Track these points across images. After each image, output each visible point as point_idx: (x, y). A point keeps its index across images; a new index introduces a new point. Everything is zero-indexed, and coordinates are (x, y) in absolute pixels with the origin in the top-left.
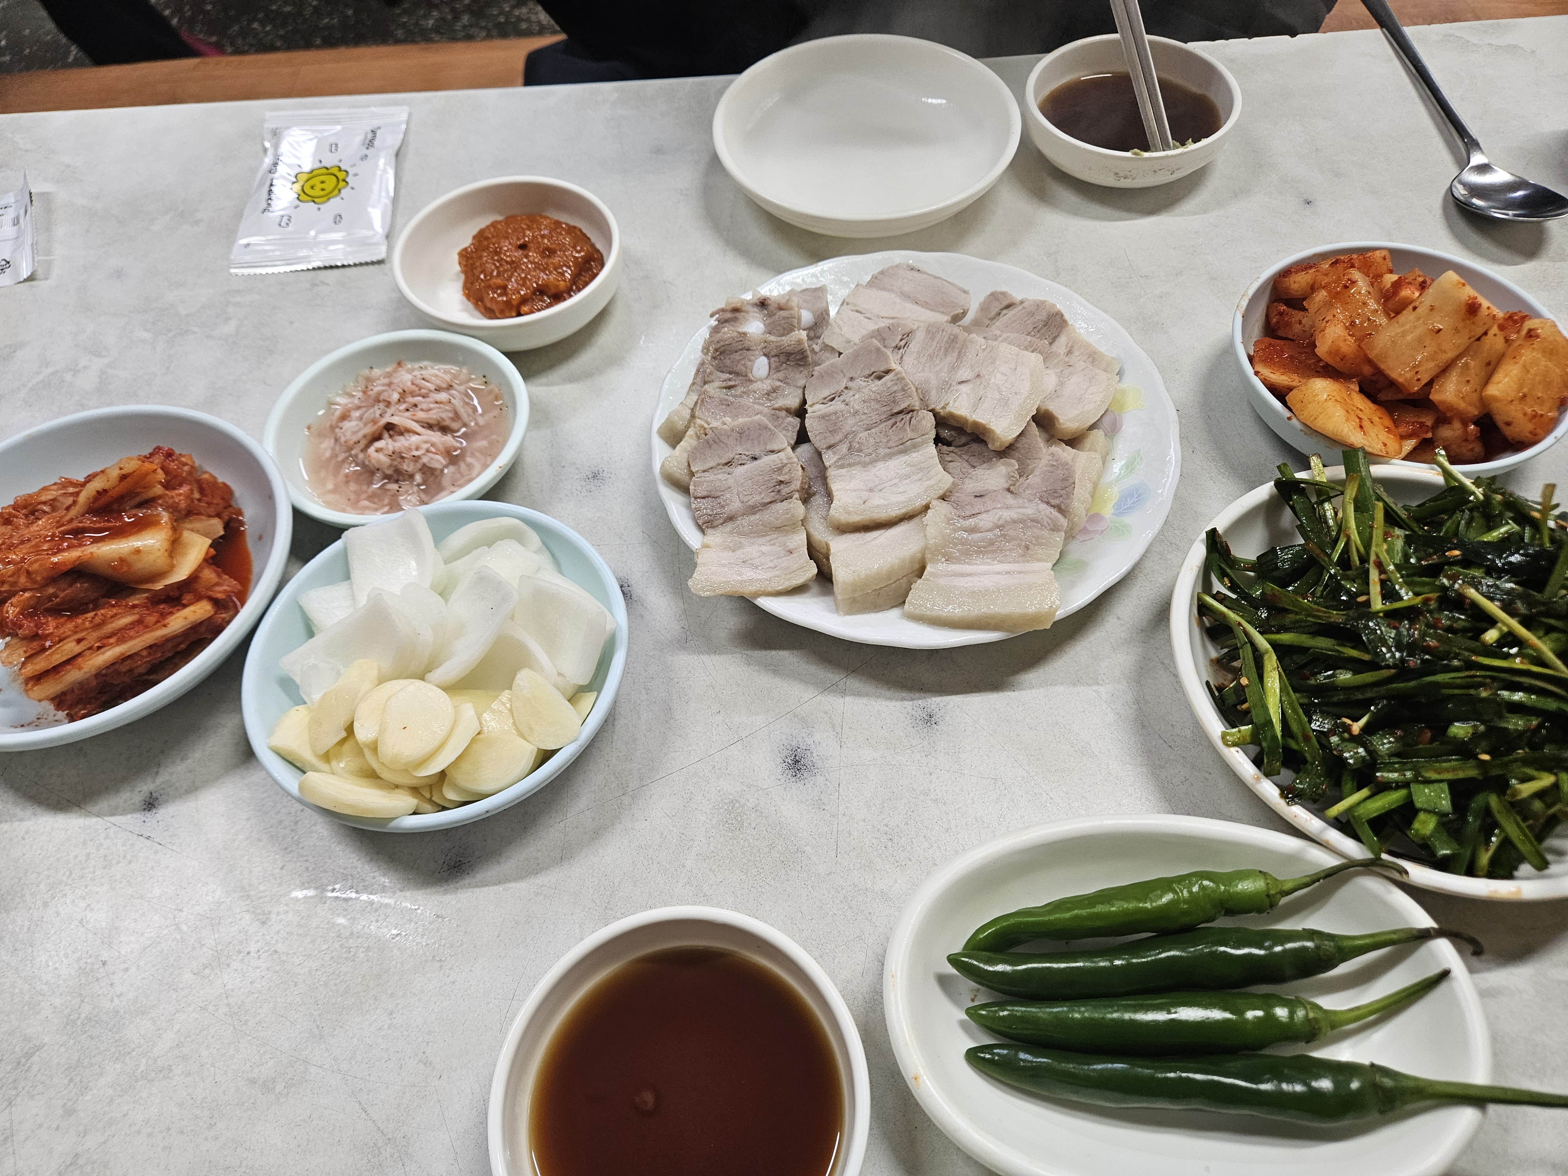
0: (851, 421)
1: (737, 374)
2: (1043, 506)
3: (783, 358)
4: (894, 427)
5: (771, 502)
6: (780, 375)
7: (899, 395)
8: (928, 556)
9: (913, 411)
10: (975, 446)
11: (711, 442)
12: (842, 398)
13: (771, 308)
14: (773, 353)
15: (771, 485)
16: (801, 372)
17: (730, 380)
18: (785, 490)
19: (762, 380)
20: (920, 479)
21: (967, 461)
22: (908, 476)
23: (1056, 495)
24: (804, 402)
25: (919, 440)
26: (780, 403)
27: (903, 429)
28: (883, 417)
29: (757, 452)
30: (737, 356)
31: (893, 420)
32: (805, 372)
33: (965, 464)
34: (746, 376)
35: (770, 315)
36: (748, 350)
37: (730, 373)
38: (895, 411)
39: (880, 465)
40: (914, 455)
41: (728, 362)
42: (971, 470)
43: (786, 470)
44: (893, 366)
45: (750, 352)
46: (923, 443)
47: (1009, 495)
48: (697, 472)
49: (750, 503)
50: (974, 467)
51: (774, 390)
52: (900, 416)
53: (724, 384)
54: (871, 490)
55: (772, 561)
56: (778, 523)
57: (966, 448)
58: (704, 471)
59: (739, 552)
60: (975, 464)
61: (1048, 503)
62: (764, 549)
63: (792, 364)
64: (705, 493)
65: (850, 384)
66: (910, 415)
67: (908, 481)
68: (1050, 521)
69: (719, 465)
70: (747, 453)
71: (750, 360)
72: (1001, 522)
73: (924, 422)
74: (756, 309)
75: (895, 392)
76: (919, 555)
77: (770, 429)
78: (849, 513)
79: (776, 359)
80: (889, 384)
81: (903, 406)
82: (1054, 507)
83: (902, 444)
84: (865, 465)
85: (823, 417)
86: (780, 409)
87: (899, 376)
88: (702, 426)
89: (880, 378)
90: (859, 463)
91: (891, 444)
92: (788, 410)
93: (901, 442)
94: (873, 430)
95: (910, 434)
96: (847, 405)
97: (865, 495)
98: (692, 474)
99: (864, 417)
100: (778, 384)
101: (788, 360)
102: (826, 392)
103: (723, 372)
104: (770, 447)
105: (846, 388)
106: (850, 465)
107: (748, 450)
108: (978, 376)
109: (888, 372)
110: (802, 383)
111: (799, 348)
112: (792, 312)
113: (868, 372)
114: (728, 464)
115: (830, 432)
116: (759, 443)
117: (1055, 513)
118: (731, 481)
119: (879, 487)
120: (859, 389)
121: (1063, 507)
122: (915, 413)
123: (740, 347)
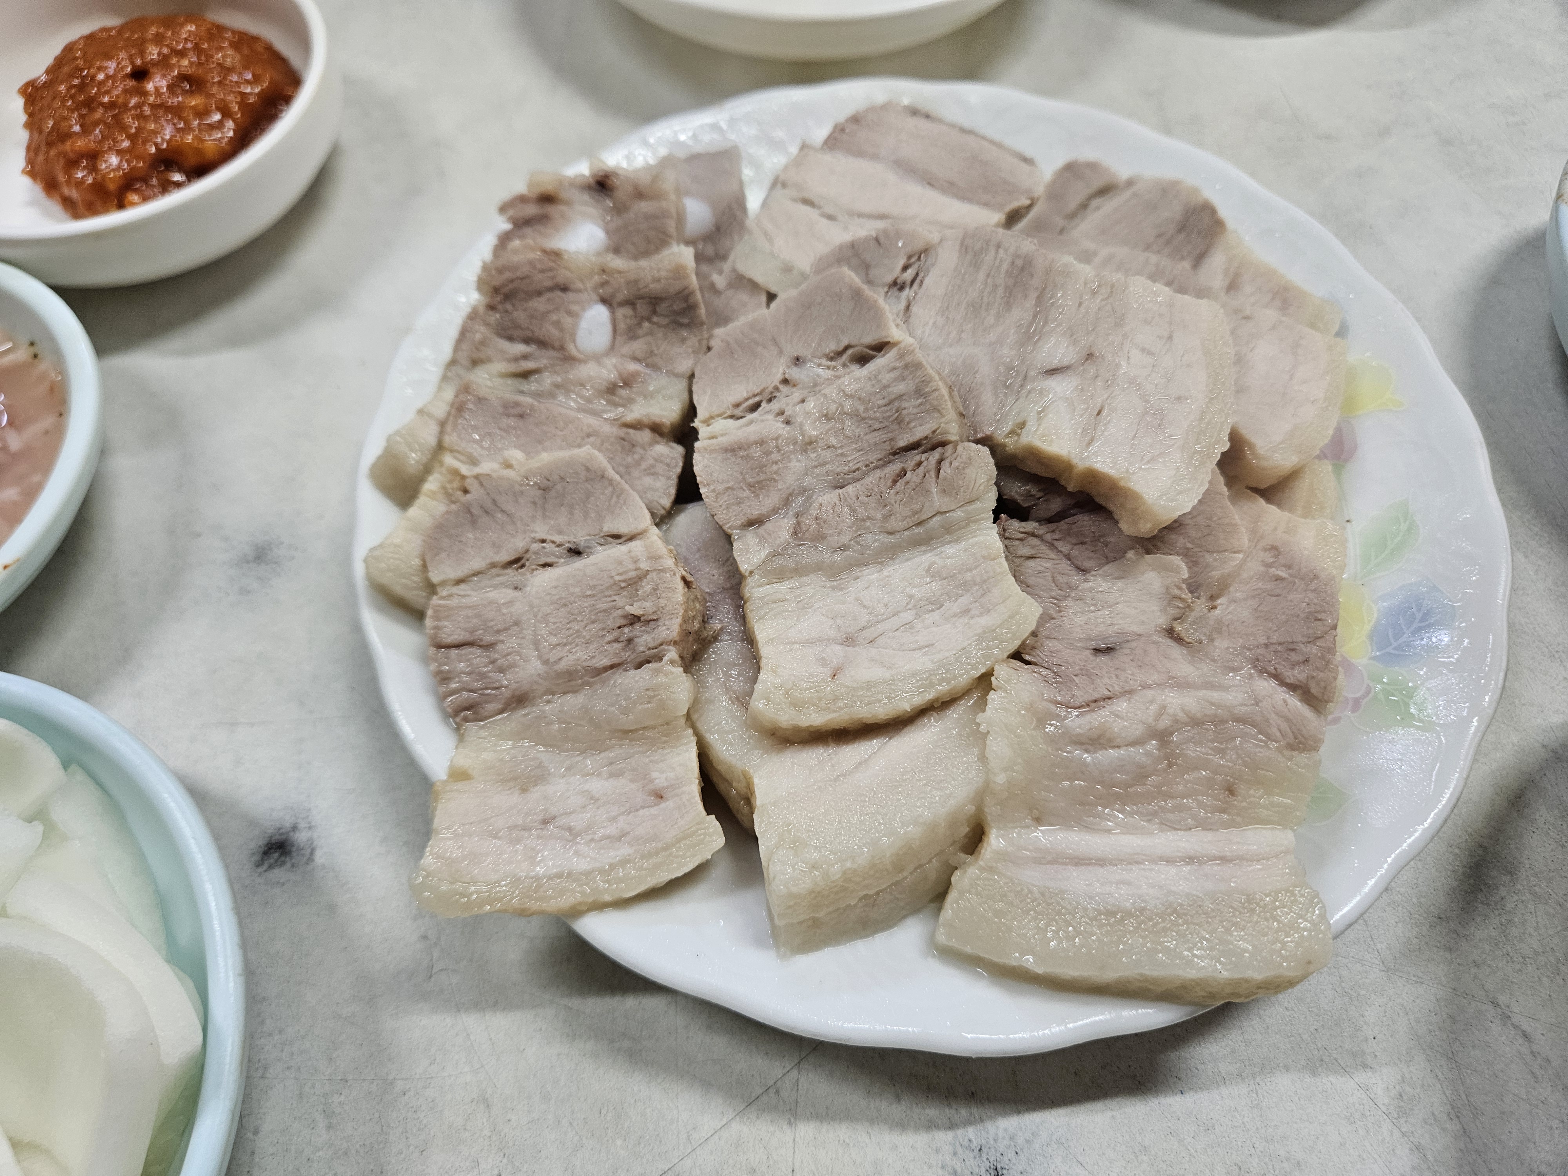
0: (797, 464)
1: (542, 344)
2: (1266, 686)
3: (643, 308)
4: (901, 482)
5: (612, 667)
6: (638, 346)
7: (910, 406)
8: (991, 810)
9: (943, 444)
10: (1085, 522)
11: (476, 511)
12: (775, 406)
13: (620, 194)
14: (620, 297)
15: (612, 622)
16: (683, 340)
17: (525, 357)
18: (645, 640)
19: (597, 358)
20: (966, 612)
21: (1068, 557)
22: (936, 604)
23: (1294, 657)
24: (691, 411)
25: (959, 513)
26: (638, 411)
27: (921, 489)
28: (874, 457)
29: (579, 536)
30: (539, 304)
31: (896, 467)
32: (693, 341)
33: (1065, 565)
34: (562, 348)
35: (619, 209)
36: (565, 289)
37: (527, 341)
38: (902, 443)
39: (871, 575)
40: (950, 550)
41: (520, 316)
42: (1075, 578)
43: (646, 587)
44: (895, 333)
45: (571, 296)
46: (969, 521)
47: (1176, 651)
48: (443, 583)
49: (562, 666)
50: (1083, 570)
51: (628, 382)
52: (915, 457)
53: (513, 368)
54: (849, 641)
55: (614, 819)
56: (627, 721)
57: (1063, 525)
58: (459, 582)
59: (536, 793)
60: (1087, 564)
61: (1276, 676)
62: (596, 786)
63: (664, 321)
64: (459, 636)
65: (795, 373)
66: (936, 454)
67: (936, 615)
68: (1285, 726)
69: (493, 565)
70: (558, 539)
71: (570, 313)
72: (1164, 723)
73: (970, 472)
74: (586, 197)
75: (900, 397)
76: (971, 809)
77: (611, 481)
78: (797, 705)
79: (627, 311)
80: (887, 377)
81: (920, 432)
82: (1293, 687)
83: (919, 524)
84: (834, 572)
85: (733, 450)
86: (637, 426)
87: (908, 359)
88: (456, 473)
89: (862, 360)
90: (818, 568)
91: (894, 523)
92: (656, 429)
93: (916, 519)
94: (850, 489)
95: (938, 501)
96: (788, 423)
97: (836, 652)
98: (432, 588)
99: (828, 455)
100: (633, 367)
101: (654, 312)
102: (740, 391)
103: (510, 339)
104: (610, 527)
105: (785, 381)
106: (799, 571)
107: (560, 532)
108: (1090, 356)
109: (880, 347)
110: (684, 365)
111: (677, 286)
112: (664, 204)
113: (833, 346)
114: (517, 562)
115: (751, 486)
116: (586, 515)
117: (1294, 702)
118: (519, 608)
119: (869, 633)
120: (815, 387)
121: (1314, 690)
122: (949, 448)
123: (549, 283)
